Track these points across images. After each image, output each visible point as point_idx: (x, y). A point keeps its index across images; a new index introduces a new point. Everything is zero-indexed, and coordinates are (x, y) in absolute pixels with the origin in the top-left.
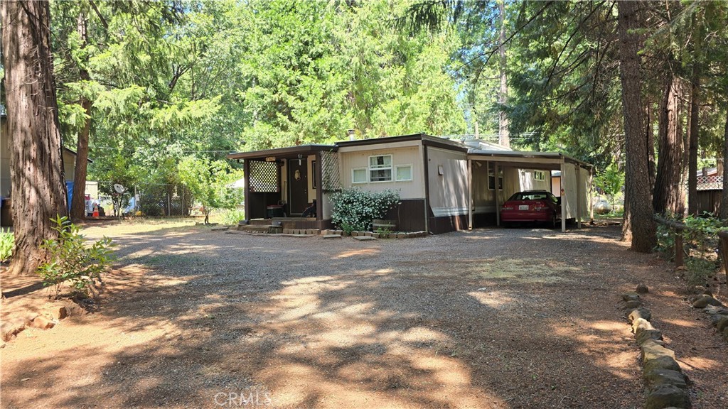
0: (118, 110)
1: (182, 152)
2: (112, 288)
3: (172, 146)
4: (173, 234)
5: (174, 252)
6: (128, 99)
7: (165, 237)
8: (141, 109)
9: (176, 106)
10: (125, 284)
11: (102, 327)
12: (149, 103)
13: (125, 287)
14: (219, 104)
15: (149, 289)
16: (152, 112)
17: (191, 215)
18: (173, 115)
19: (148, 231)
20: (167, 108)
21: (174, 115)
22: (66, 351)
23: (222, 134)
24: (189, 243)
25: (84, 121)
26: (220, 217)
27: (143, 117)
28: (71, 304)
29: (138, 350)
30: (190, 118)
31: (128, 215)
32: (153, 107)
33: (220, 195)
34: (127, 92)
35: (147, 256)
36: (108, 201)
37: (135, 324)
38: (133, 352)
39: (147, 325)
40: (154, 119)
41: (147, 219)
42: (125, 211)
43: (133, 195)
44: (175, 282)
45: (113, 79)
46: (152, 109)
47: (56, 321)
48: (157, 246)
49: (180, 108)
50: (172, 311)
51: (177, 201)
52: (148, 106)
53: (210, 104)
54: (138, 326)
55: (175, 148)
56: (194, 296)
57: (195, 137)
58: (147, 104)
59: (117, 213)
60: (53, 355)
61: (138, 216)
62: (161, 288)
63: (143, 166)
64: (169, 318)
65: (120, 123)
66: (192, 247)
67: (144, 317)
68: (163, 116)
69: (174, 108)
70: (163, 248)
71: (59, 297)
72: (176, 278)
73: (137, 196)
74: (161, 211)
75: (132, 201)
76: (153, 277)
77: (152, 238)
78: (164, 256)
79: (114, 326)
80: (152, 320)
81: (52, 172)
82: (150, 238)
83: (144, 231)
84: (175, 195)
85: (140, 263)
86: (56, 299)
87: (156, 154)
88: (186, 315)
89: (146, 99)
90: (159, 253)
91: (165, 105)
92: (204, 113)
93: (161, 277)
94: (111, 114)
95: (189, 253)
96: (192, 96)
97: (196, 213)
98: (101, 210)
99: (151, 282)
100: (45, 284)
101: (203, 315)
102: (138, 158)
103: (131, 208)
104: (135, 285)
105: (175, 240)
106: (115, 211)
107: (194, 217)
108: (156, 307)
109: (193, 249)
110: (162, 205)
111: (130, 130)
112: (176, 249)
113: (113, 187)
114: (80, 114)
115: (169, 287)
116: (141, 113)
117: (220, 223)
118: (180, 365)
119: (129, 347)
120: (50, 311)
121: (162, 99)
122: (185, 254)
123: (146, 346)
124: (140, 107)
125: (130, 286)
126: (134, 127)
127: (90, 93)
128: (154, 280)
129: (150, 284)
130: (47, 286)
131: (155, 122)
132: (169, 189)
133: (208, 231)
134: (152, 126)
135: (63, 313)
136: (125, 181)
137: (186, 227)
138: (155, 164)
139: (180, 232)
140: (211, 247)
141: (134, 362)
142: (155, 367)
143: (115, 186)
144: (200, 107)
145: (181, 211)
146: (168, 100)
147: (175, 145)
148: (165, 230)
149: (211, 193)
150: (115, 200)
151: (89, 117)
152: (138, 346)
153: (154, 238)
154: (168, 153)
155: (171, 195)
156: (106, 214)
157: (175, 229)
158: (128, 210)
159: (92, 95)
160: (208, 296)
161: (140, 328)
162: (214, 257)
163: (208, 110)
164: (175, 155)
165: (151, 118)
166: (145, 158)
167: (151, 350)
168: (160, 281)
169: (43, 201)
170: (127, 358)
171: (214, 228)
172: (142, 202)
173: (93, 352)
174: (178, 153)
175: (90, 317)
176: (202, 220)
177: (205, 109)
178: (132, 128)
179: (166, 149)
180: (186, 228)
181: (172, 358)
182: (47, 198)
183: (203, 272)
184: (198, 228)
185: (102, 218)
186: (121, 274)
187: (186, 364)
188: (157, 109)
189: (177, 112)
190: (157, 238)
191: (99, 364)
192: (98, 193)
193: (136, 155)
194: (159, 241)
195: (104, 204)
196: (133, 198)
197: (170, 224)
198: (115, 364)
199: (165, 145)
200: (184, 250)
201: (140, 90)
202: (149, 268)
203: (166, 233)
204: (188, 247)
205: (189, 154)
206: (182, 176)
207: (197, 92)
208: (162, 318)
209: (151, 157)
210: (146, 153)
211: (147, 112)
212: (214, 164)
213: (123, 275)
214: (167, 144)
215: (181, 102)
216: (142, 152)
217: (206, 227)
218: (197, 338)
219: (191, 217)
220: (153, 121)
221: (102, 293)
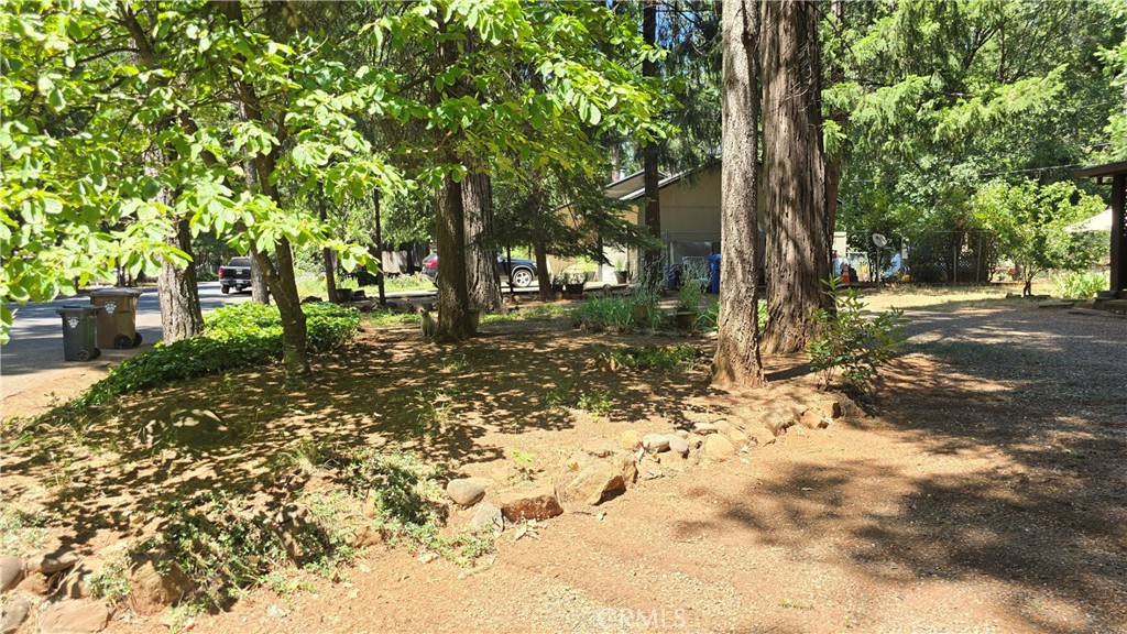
0: (885, 119)
1: (976, 176)
2: (893, 384)
3: (960, 167)
4: (968, 311)
5: (978, 340)
6: (902, 99)
7: (957, 315)
8: (920, 113)
9: (978, 99)
10: (911, 382)
11: (892, 440)
12: (932, 101)
13: (912, 387)
14: (1061, 81)
15: (952, 394)
16: (936, 114)
17: (993, 281)
18: (973, 114)
19: (926, 304)
20: (962, 104)
21: (975, 115)
22: (851, 462)
23: (1054, 137)
24: (1002, 326)
25: (837, 143)
26: (1053, 286)
27: (922, 124)
28: (845, 400)
29: (954, 483)
30: (1004, 115)
31: (891, 280)
32: (937, 107)
33: (1056, 245)
34: (900, 89)
35: (934, 342)
36: (861, 259)
37: (942, 443)
38: (948, 484)
39: (961, 447)
40: (941, 125)
41: (919, 286)
42: (887, 274)
43: (899, 250)
44: (991, 387)
45: (877, 72)
46: (936, 110)
47: (829, 419)
48: (947, 328)
49: (986, 101)
50: (997, 433)
51: (967, 257)
52: (931, 106)
53: (1043, 83)
54: (945, 446)
55: (965, 171)
56: (1034, 415)
57: (1001, 149)
58: (930, 104)
59: (874, 277)
60: (834, 465)
61: (904, 283)
62: (970, 394)
63: (910, 204)
64: (997, 443)
65: (886, 139)
66: (1009, 333)
67: (952, 434)
68: (958, 117)
69: (976, 101)
70: (958, 332)
71: (830, 388)
72: (992, 381)
73: (904, 251)
74: (941, 275)
75: (896, 259)
76: (953, 375)
77: (936, 316)
78: (963, 344)
79: (907, 440)
80: (965, 442)
81: (814, 216)
82: (932, 316)
83: (921, 305)
84: (965, 249)
85: (927, 353)
86: (826, 390)
87: (932, 184)
88: (1026, 443)
89: (927, 96)
90: (953, 340)
91: (959, 101)
92: (1029, 102)
93: (965, 377)
94: (873, 128)
95: (1006, 344)
96: (1001, 77)
97: (1001, 279)
98: (852, 272)
99: (952, 384)
100: (812, 369)
101: (1059, 448)
102: (903, 192)
103: (895, 270)
104: (927, 385)
105: (976, 321)
106: (871, 275)
107: (998, 284)
108: (968, 422)
109: (1011, 336)
110: (943, 265)
111: (901, 148)
112: (982, 336)
113: (871, 239)
114: (833, 134)
115: (986, 394)
116: (919, 119)
117: (1053, 294)
118: (1034, 522)
119: (939, 476)
120: (820, 406)
121: (953, 91)
122: (998, 344)
123: (967, 479)
124: (917, 111)
125: (919, 385)
126: (908, 143)
127: (847, 101)
128: (955, 380)
129: (951, 387)
130: (815, 371)
131: (941, 130)
132: (956, 240)
133: (1032, 309)
134: (937, 138)
135: (837, 412)
136: (887, 228)
137: (989, 300)
138: (931, 200)
139: (979, 308)
140: (1045, 336)
141: (953, 500)
142: (989, 515)
143: (874, 236)
144: (1023, 93)
145: (976, 276)
146: (963, 91)
147: (965, 165)
148: (953, 305)
149: (1041, 240)
150: (873, 257)
151: (844, 136)
152: (952, 477)
153: (940, 316)
154: (952, 180)
155: (959, 249)
156: (860, 280)
157: (972, 304)
158: (890, 273)
159: (850, 103)
160: (1061, 419)
161: (950, 450)
162: (1057, 353)
163: (1038, 96)
164: (963, 182)
165: (936, 125)
166: (915, 190)
167: (977, 488)
168: (966, 384)
169: (803, 257)
170: (942, 491)
171: (1042, 303)
172: (909, 262)
173: (886, 472)
174: (970, 178)
175: (870, 422)
176: (1019, 290)
177: (1029, 95)
178: (905, 145)
179: (949, 174)
180: (989, 303)
181: (1018, 508)
182: (808, 253)
183: (1040, 377)
184: (1013, 302)
185: (854, 284)
186: (901, 365)
187: (1045, 523)
188: (945, 108)
189: (981, 108)
190: (944, 316)
191: (900, 490)
192: (847, 249)
193: (900, 187)
194: (947, 321)
195: (855, 264)
196: (898, 255)
197: (959, 296)
198: (923, 497)
199: (948, 167)
200: (996, 337)
201: (919, 82)
202: (943, 362)
203: (957, 309)
204: (1002, 333)
205: (990, 178)
206: (982, 216)
207: (1008, 69)
208: (982, 441)
209: (924, 189)
210: (916, 183)
211: (929, 116)
212: (1047, 190)
213: (905, 368)
214: (952, 165)
215: (987, 89)
216: (909, 181)
217: (1027, 302)
218: (1057, 485)
219: (994, 284)
220: (938, 129)
221: (882, 391)
